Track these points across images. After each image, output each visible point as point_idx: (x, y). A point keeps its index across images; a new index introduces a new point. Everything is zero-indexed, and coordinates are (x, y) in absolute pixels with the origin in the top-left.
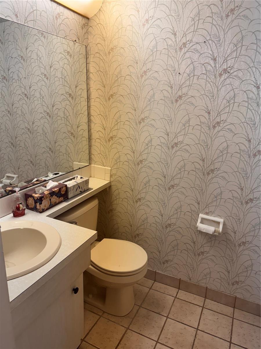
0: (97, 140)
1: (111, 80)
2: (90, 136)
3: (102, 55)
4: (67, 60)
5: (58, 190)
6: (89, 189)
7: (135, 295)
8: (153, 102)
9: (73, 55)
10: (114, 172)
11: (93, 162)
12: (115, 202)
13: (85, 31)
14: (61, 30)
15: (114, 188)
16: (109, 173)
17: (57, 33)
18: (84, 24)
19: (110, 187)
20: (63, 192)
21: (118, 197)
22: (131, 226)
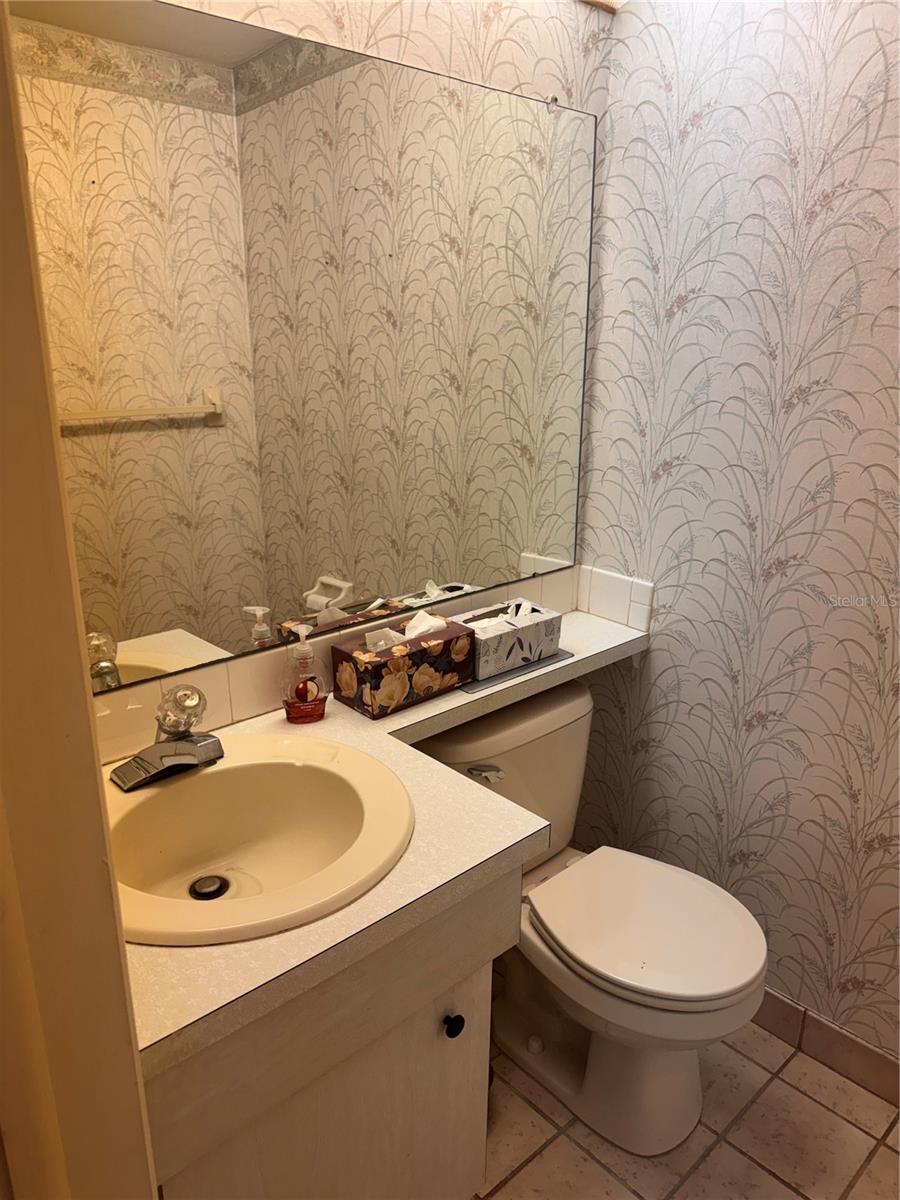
0: (613, 475)
1: (681, 240)
2: (587, 458)
3: (656, 148)
4: (530, 178)
5: (441, 646)
6: (557, 655)
7: (707, 1086)
8: (852, 321)
9: (548, 159)
10: (665, 597)
11: (588, 556)
12: (661, 715)
13: (600, 59)
14: (500, 64)
15: (659, 661)
16: (648, 602)
17: (486, 74)
18: (594, 36)
19: (645, 654)
20: (457, 654)
21: (675, 697)
22: (719, 817)
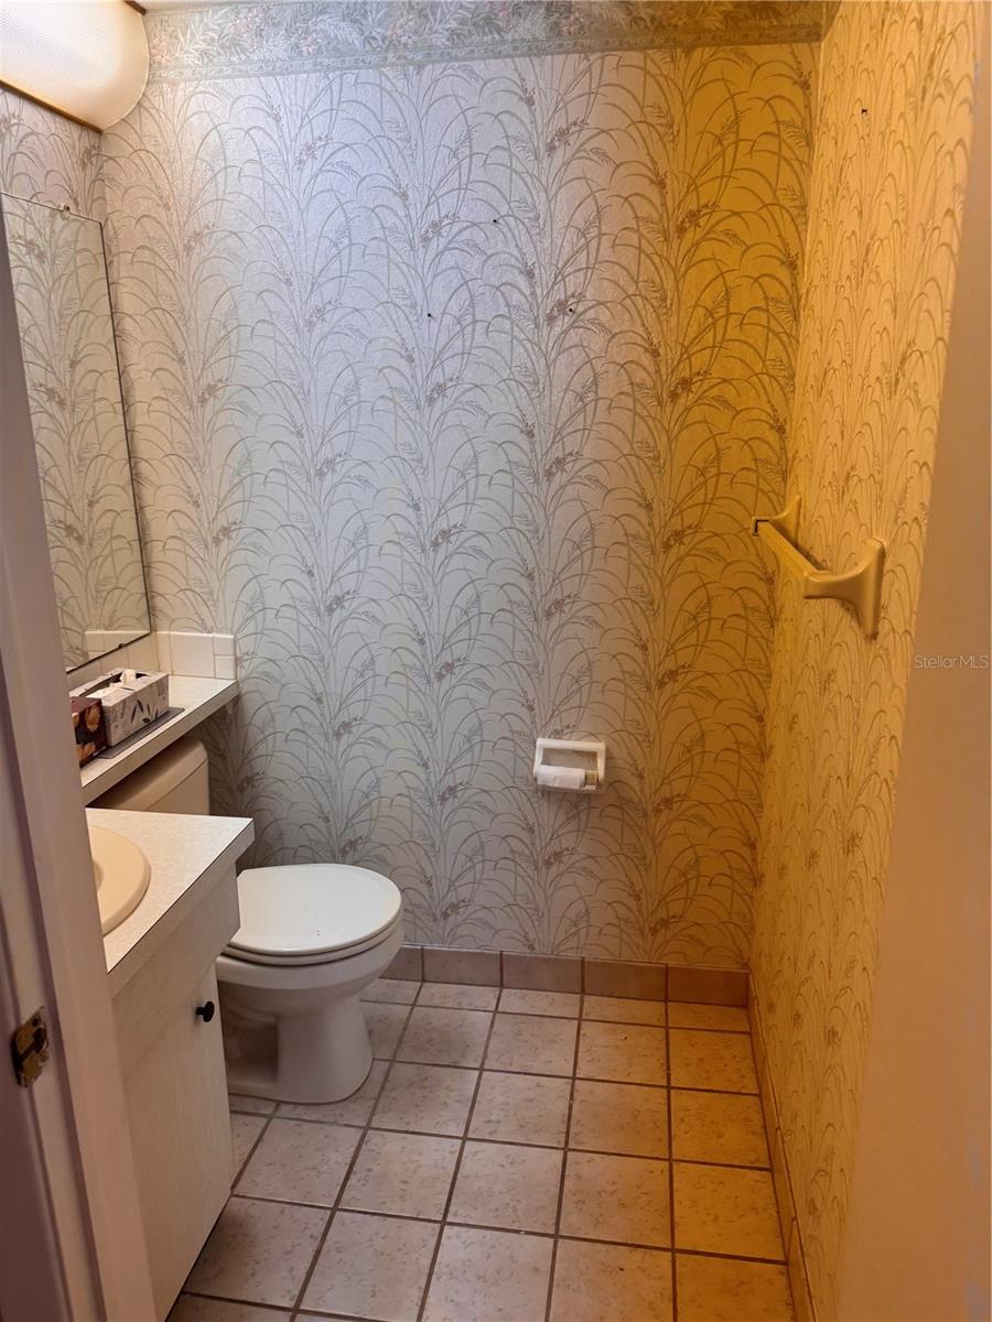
0: (172, 543)
1: (202, 337)
2: (144, 531)
3: (164, 257)
4: (29, 269)
5: (78, 718)
6: (167, 714)
8: (356, 407)
9: (49, 255)
10: (246, 645)
11: (161, 621)
12: (262, 750)
13: (94, 174)
14: (17, 175)
15: (250, 703)
16: (231, 652)
17: (7, 184)
18: (88, 152)
19: (237, 700)
20: (91, 724)
21: (271, 730)
22: (326, 819)
